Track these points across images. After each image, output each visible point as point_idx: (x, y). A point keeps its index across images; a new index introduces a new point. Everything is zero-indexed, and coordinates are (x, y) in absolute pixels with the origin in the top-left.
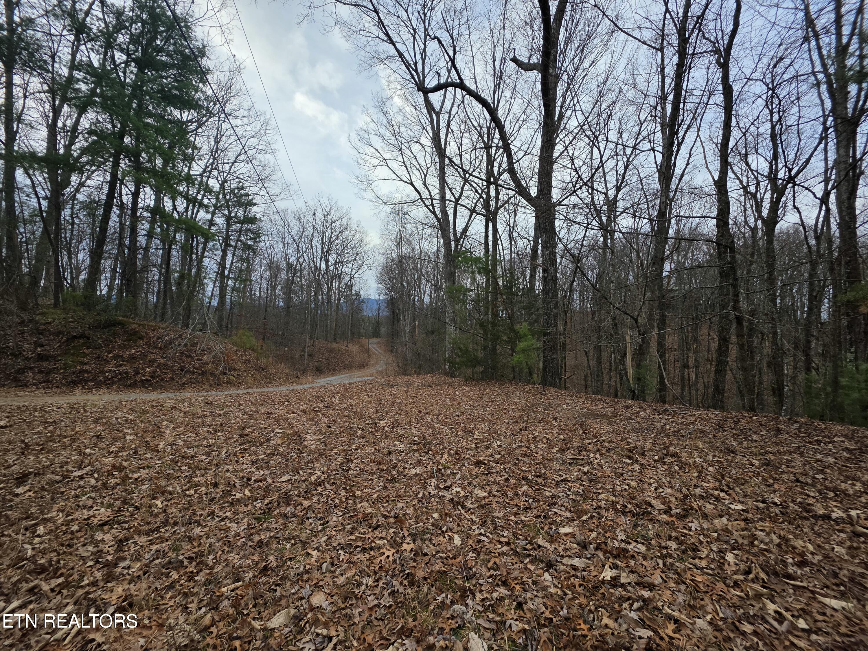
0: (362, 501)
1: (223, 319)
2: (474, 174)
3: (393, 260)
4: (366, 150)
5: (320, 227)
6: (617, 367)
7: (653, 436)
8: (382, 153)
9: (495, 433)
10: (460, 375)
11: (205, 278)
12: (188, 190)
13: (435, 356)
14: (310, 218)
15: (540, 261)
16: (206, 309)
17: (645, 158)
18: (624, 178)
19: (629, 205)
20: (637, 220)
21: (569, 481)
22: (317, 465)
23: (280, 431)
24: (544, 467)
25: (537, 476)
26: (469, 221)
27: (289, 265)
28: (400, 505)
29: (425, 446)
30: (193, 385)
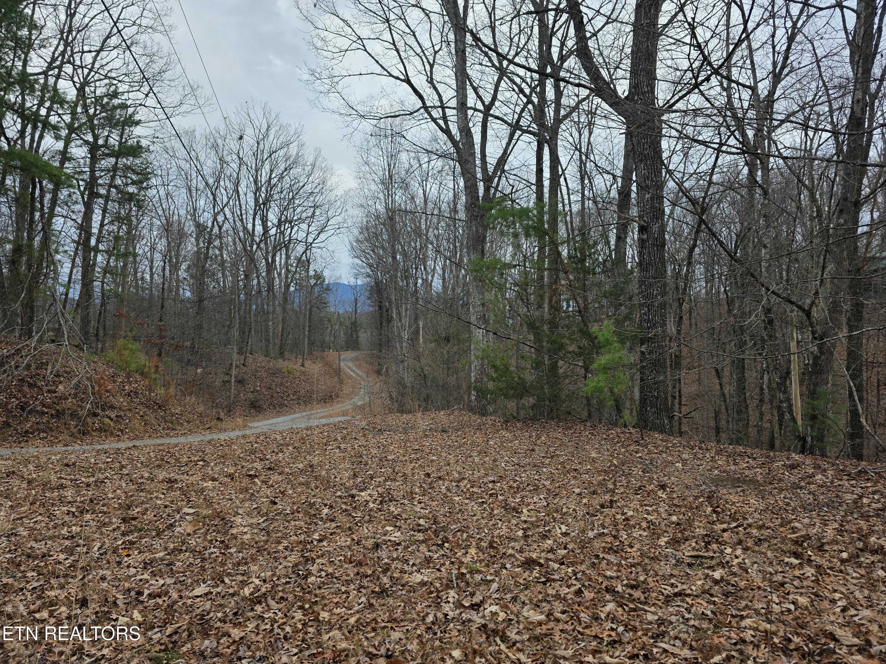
0: (330, 630)
1: (89, 322)
2: (517, 60)
3: (378, 217)
4: (328, 22)
5: (250, 160)
6: (773, 396)
7: (838, 518)
8: (355, 27)
9: (557, 511)
10: (495, 412)
11: (57, 252)
12: (24, 99)
13: (452, 380)
14: (234, 145)
15: (634, 212)
16: (59, 306)
17: (825, 20)
18: (786, 58)
19: (795, 108)
20: (811, 133)
21: (689, 595)
22: (254, 568)
23: (191, 511)
24: (645, 570)
25: (632, 587)
26: (508, 144)
27: (200, 228)
28: (396, 635)
29: (436, 533)
30: (42, 435)
